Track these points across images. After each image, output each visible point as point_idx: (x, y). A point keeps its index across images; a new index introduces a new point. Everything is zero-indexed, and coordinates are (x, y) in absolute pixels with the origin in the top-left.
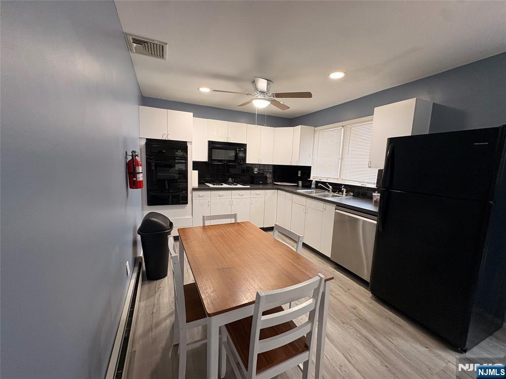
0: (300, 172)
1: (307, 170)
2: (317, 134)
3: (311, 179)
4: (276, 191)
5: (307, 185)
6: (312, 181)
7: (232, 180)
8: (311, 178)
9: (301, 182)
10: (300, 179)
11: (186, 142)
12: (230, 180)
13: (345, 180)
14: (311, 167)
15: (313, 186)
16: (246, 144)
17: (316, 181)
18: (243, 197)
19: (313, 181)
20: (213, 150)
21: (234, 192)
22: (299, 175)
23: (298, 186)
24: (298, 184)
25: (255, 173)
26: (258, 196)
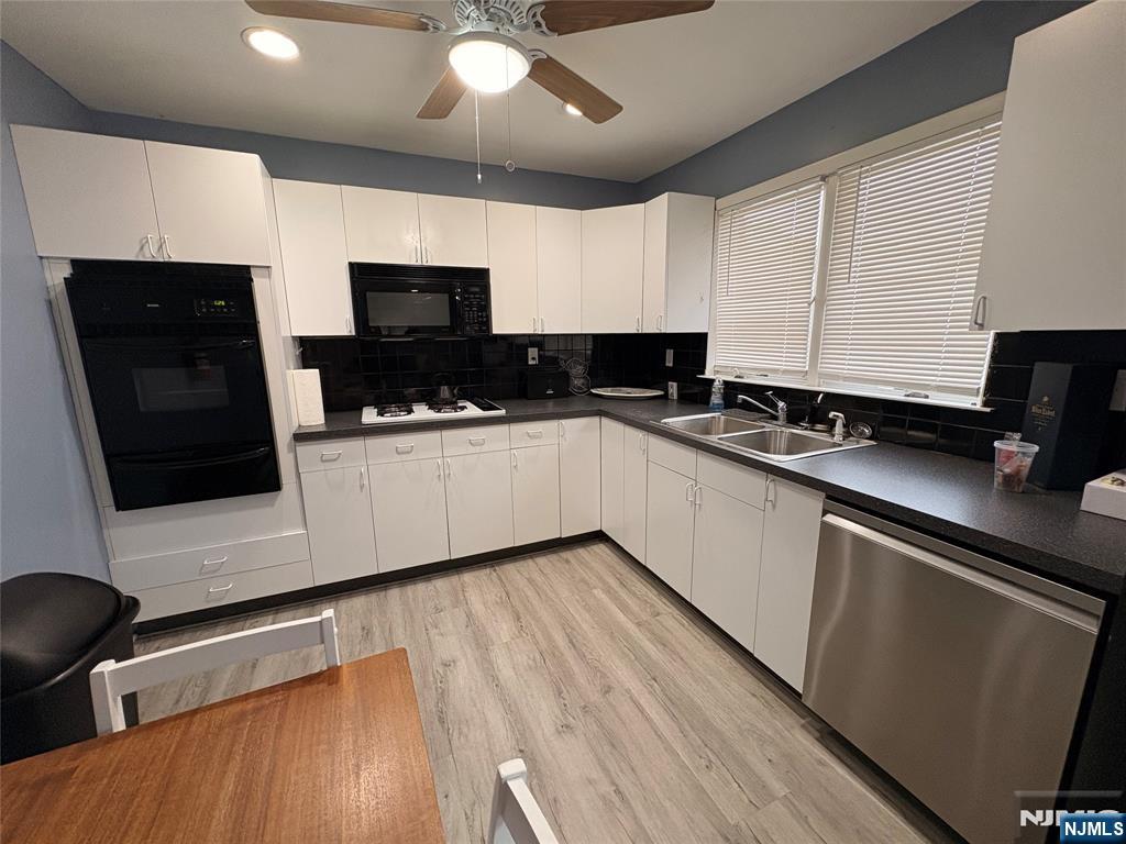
0: (670, 354)
1: (693, 346)
2: (723, 224)
3: (708, 374)
4: (597, 419)
5: (696, 394)
6: (713, 381)
7: (452, 391)
8: (707, 372)
9: (675, 384)
10: (672, 374)
11: (248, 267)
12: (445, 392)
13: (836, 377)
14: (706, 334)
15: (716, 399)
16: (486, 271)
17: (726, 383)
18: (485, 448)
19: (716, 383)
20: (368, 294)
21: (448, 434)
22: (669, 363)
23: (665, 397)
24: (666, 390)
25: (530, 363)
26: (536, 442)
